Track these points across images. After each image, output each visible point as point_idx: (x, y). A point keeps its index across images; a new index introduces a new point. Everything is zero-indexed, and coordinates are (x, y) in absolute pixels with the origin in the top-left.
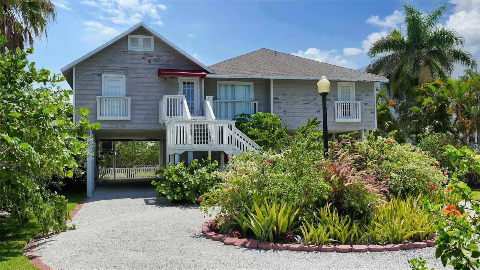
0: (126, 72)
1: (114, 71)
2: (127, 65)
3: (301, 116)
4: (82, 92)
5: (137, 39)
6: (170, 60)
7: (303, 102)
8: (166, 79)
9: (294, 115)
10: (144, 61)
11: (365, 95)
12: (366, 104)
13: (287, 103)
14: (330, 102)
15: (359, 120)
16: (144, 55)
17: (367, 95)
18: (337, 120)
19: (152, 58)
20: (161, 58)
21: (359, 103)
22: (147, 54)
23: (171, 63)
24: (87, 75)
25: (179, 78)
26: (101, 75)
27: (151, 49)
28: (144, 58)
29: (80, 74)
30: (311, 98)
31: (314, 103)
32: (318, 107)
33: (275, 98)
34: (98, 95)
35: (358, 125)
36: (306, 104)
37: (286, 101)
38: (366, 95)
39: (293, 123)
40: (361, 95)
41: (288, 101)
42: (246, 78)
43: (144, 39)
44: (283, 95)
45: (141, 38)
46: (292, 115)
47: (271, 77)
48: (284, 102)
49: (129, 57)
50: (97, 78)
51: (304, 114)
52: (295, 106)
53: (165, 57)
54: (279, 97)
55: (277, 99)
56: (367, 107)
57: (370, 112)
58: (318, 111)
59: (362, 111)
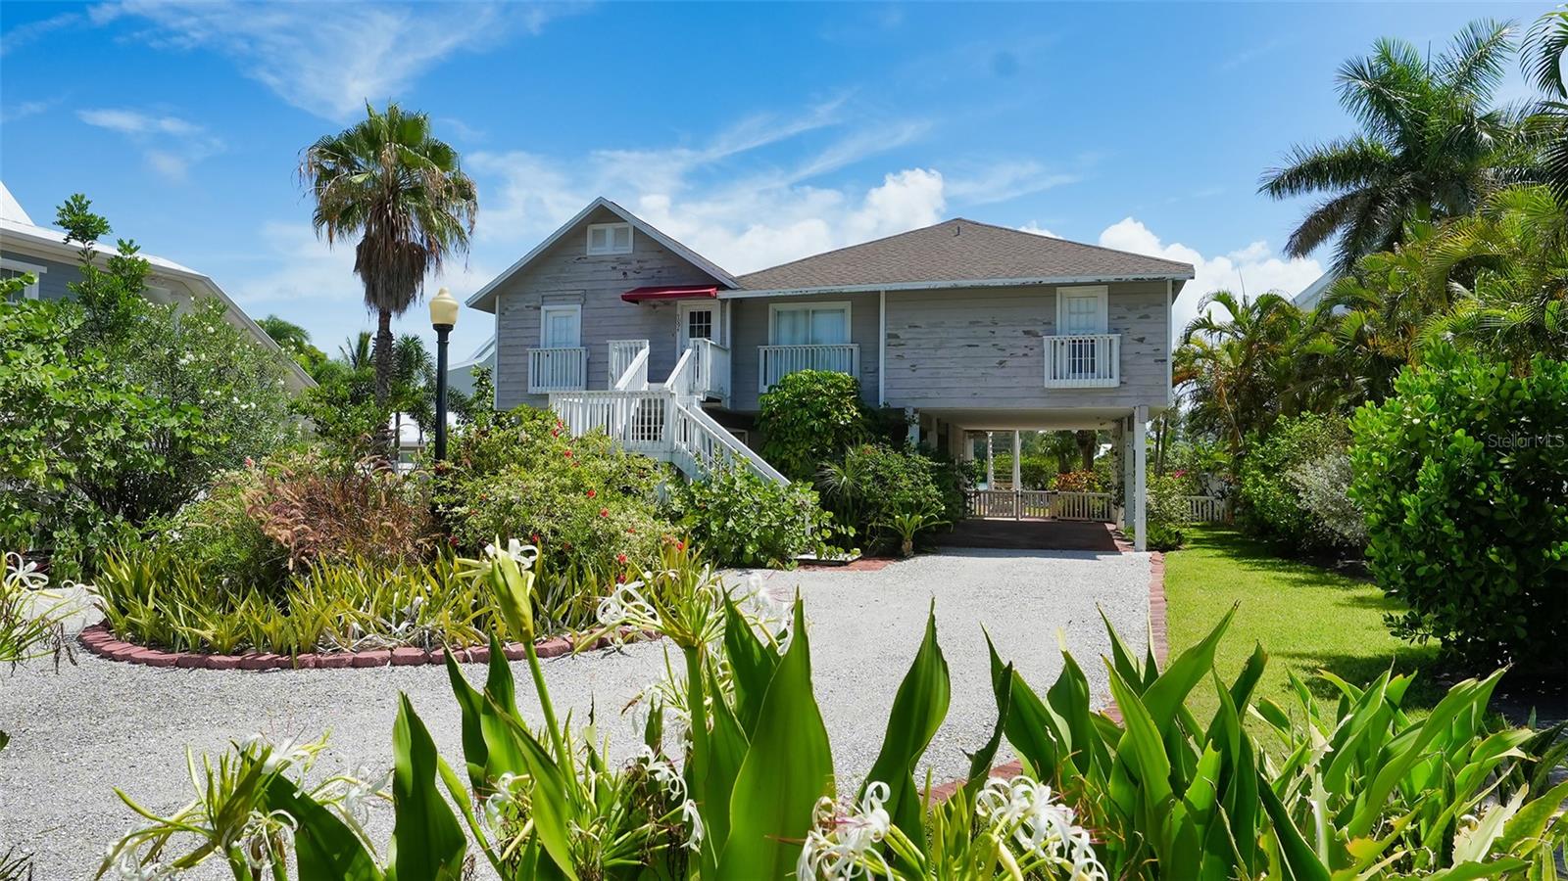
0: (584, 299)
1: (562, 298)
2: (585, 286)
3: (955, 375)
4: (509, 342)
5: (604, 231)
6: (663, 267)
7: (961, 342)
8: (654, 306)
9: (938, 373)
10: (614, 275)
11: (1138, 316)
12: (1141, 340)
13: (919, 347)
14: (1034, 339)
15: (1113, 382)
16: (613, 262)
17: (1147, 317)
18: (1051, 384)
19: (629, 267)
20: (646, 265)
21: (1115, 338)
22: (619, 259)
23: (665, 273)
24: (518, 310)
25: (680, 303)
26: (539, 309)
27: (627, 249)
28: (614, 268)
29: (507, 309)
30: (982, 331)
31: (990, 344)
32: (1001, 353)
33: (889, 336)
34: (533, 346)
35: (1114, 395)
36: (969, 346)
37: (918, 341)
38: (1141, 318)
39: (932, 394)
40: (1124, 318)
41: (924, 341)
42: (804, 293)
43: (616, 230)
44: (910, 327)
45: (609, 228)
46: (932, 374)
47: (882, 287)
48: (912, 343)
49: (588, 268)
50: (533, 314)
51: (962, 370)
52: (940, 353)
53: (654, 263)
54: (901, 333)
55: (896, 337)
56: (1143, 348)
57: (1151, 360)
58: (1001, 363)
59: (1127, 358)
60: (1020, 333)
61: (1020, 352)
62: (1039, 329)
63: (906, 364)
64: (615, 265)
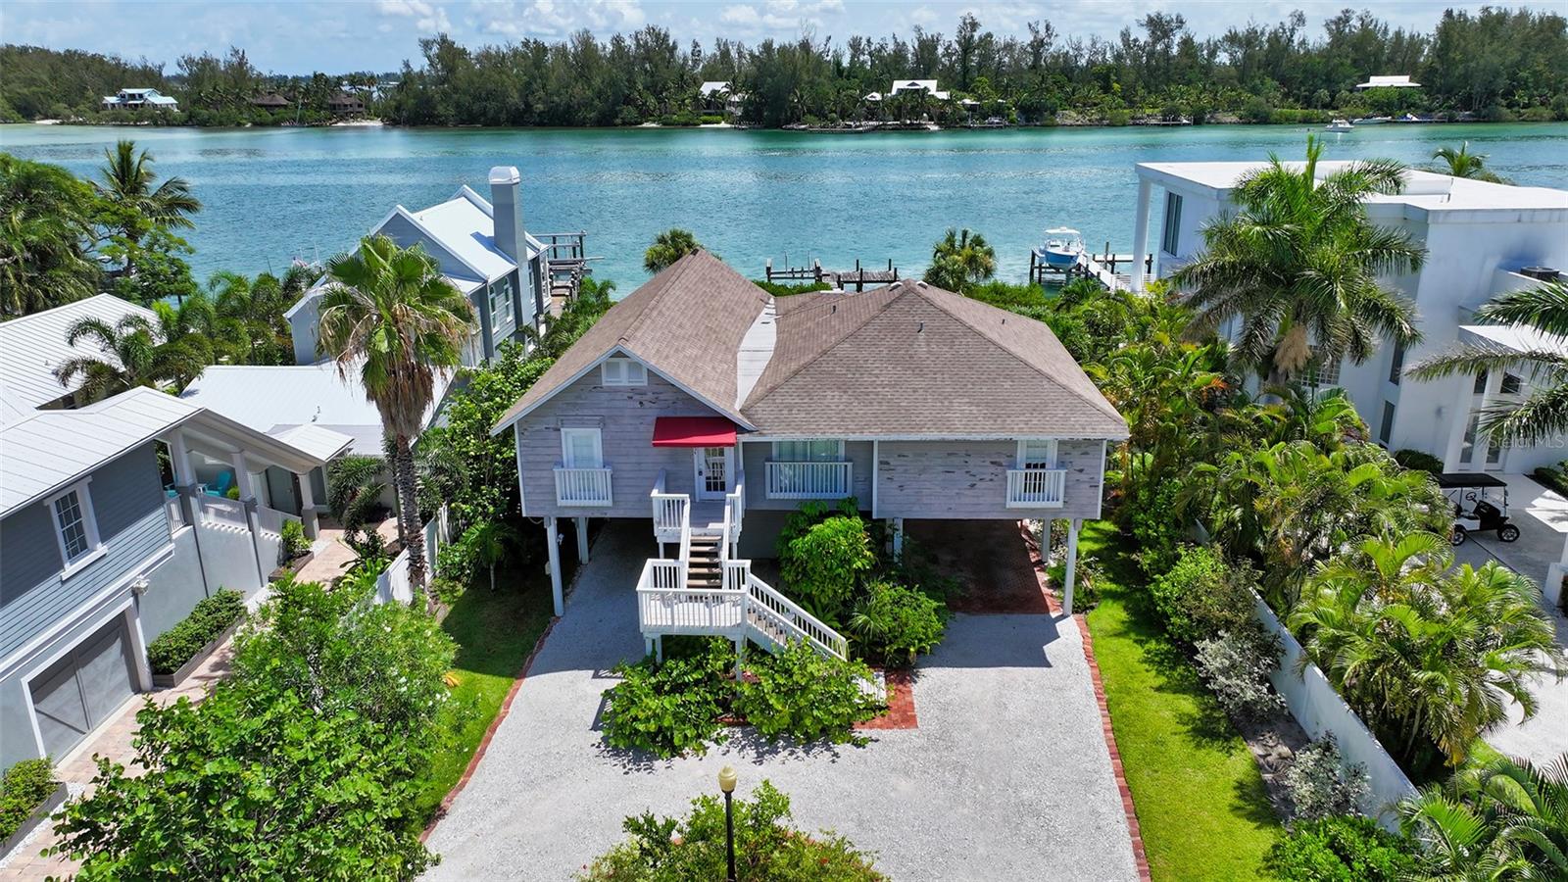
0: (602, 423)
1: (582, 424)
2: (603, 412)
3: (934, 494)
4: (531, 458)
5: (618, 365)
6: (679, 401)
7: (941, 469)
9: (921, 492)
10: (630, 404)
11: (1077, 452)
12: (1081, 471)
13: (906, 471)
14: (998, 468)
15: (1060, 504)
16: (631, 392)
17: (1086, 453)
19: (645, 397)
20: (662, 397)
21: (1063, 472)
22: (635, 391)
24: (538, 431)
26: (559, 430)
27: (642, 383)
28: (630, 398)
29: (527, 430)
30: (956, 460)
31: (964, 471)
32: (972, 478)
33: (881, 462)
34: (556, 463)
35: (1058, 511)
36: (947, 472)
37: (905, 467)
38: (1082, 454)
39: (916, 508)
41: (909, 467)
43: (629, 365)
44: (898, 456)
45: (623, 362)
46: (917, 493)
47: (875, 438)
48: (899, 468)
49: (604, 396)
50: (554, 434)
51: (941, 490)
52: (924, 477)
53: (668, 396)
54: (891, 460)
55: (888, 463)
56: (1083, 477)
57: (1087, 486)
58: (973, 486)
59: (1070, 483)
60: (988, 463)
61: (988, 477)
62: (1003, 460)
63: (895, 485)
64: (630, 395)
